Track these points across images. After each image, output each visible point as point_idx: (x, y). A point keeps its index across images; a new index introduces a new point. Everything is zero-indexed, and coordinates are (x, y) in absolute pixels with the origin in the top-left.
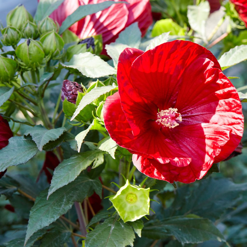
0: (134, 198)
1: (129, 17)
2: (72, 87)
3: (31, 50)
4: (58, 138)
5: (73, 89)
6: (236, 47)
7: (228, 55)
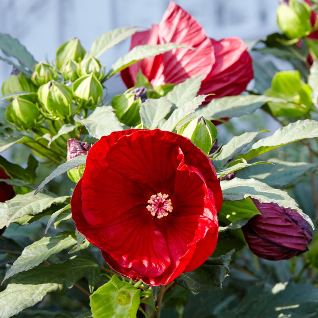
0: (124, 298)
1: (215, 67)
2: (78, 148)
3: (53, 95)
4: (40, 212)
5: (79, 151)
6: (298, 122)
7: (283, 130)
